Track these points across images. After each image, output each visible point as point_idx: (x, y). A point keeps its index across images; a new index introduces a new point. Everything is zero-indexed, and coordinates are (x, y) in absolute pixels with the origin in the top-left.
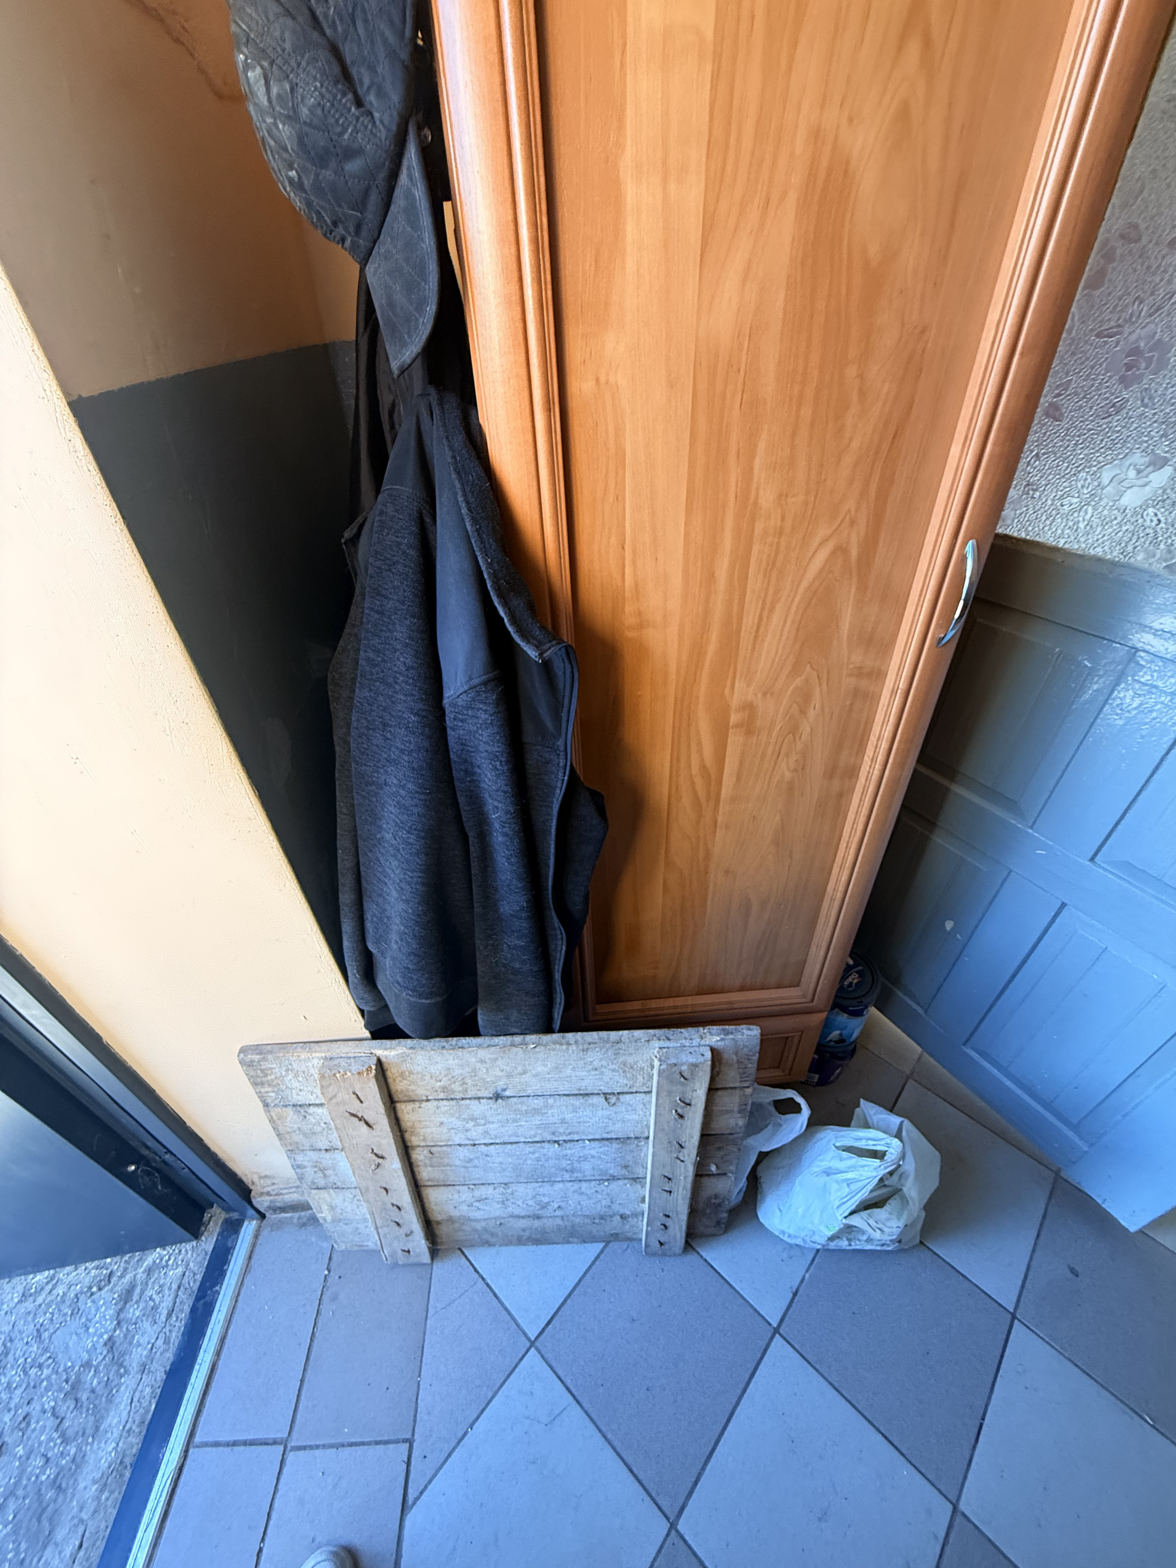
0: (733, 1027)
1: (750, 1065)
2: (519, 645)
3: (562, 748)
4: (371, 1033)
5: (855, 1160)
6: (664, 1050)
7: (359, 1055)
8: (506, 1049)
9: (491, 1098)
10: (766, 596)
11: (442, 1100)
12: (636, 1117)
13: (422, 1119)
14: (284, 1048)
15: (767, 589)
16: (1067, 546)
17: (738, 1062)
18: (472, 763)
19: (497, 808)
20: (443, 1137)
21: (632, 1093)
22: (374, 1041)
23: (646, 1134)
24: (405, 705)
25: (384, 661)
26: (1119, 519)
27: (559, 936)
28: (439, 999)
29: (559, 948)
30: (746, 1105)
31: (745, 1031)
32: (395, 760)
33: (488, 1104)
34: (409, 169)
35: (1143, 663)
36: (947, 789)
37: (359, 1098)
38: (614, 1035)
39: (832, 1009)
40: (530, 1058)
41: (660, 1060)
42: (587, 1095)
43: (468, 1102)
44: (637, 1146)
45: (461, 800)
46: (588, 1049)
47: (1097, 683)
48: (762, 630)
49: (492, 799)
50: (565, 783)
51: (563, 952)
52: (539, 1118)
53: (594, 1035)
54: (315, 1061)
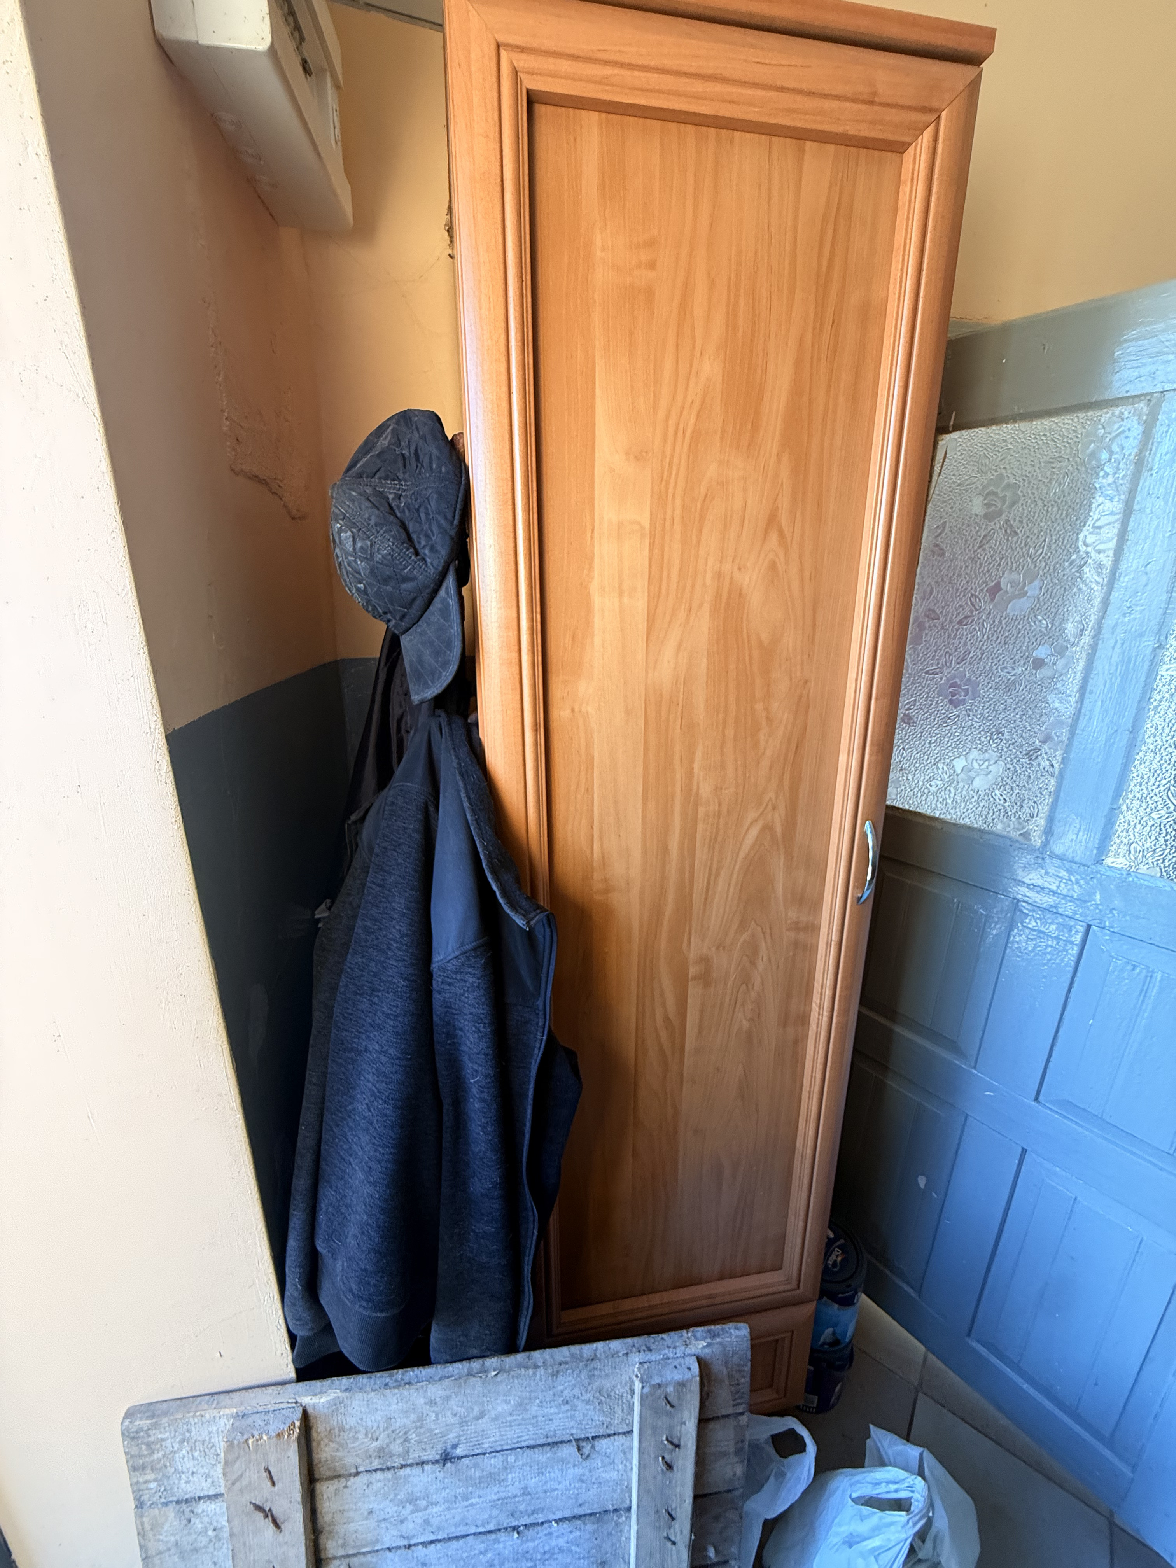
0: (719, 1327)
1: (743, 1380)
2: (508, 915)
3: (541, 1007)
4: (297, 1371)
5: (877, 1517)
6: (646, 1366)
7: (282, 1406)
8: (462, 1381)
9: (437, 1462)
10: (711, 864)
11: (376, 1470)
12: (614, 1475)
13: (346, 1507)
14: (185, 1406)
15: (712, 860)
16: (942, 816)
17: (730, 1376)
18: (454, 1026)
19: (476, 1071)
20: (370, 1536)
21: (609, 1436)
22: (300, 1384)
23: (626, 1505)
24: (396, 970)
25: (381, 929)
26: (976, 798)
27: (531, 1219)
28: (396, 1311)
29: (530, 1234)
30: (743, 1441)
31: (732, 1331)
32: (379, 1025)
33: (434, 1472)
34: (447, 588)
35: (1027, 912)
36: (891, 1031)
37: (271, 1478)
38: (587, 1349)
39: (820, 1298)
40: (489, 1391)
41: (642, 1381)
42: (556, 1443)
43: (408, 1470)
44: (617, 1524)
45: (440, 1064)
46: (558, 1372)
47: (995, 928)
48: (710, 893)
49: (473, 1063)
50: (544, 1043)
51: (535, 1238)
52: (496, 1489)
53: (563, 1353)
54: (224, 1421)
